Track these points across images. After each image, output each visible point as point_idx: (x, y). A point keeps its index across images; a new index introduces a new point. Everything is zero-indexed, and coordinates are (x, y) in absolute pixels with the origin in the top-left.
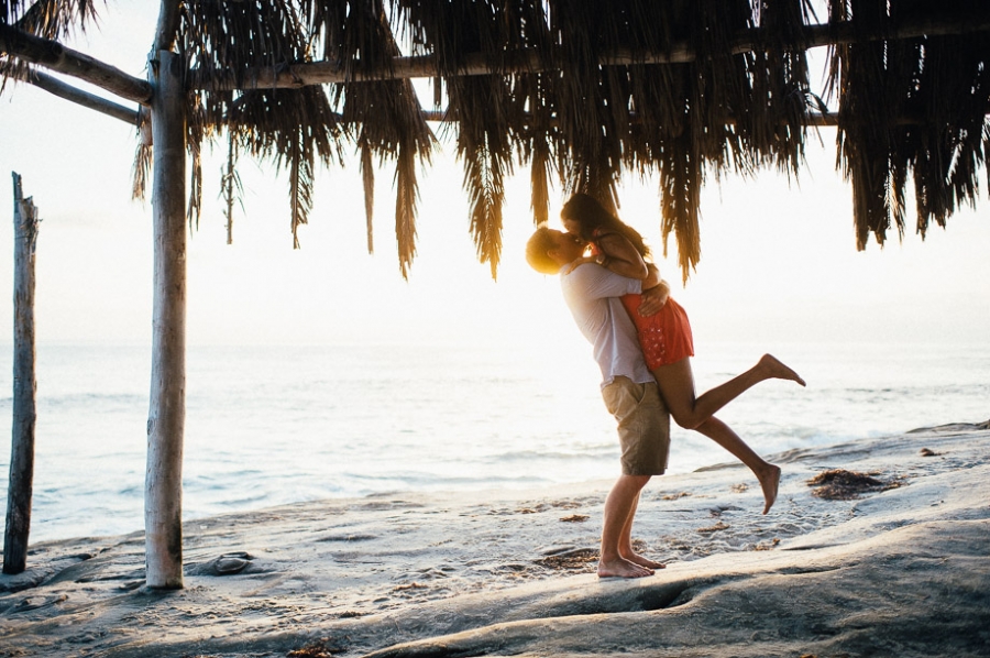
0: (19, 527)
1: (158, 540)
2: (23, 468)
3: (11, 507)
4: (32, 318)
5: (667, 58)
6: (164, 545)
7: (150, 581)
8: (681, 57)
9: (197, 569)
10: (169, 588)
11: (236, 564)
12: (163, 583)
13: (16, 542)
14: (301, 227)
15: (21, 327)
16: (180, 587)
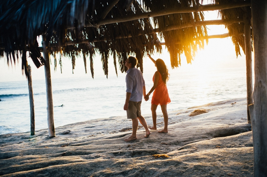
0: (33, 126)
1: (50, 128)
2: (32, 116)
3: (31, 123)
4: (32, 88)
5: (128, 37)
6: (51, 129)
7: (49, 136)
8: (130, 37)
9: (61, 133)
10: (53, 137)
11: (67, 132)
12: (51, 136)
13: (32, 129)
14: (74, 69)
15: (30, 90)
16: (55, 137)
